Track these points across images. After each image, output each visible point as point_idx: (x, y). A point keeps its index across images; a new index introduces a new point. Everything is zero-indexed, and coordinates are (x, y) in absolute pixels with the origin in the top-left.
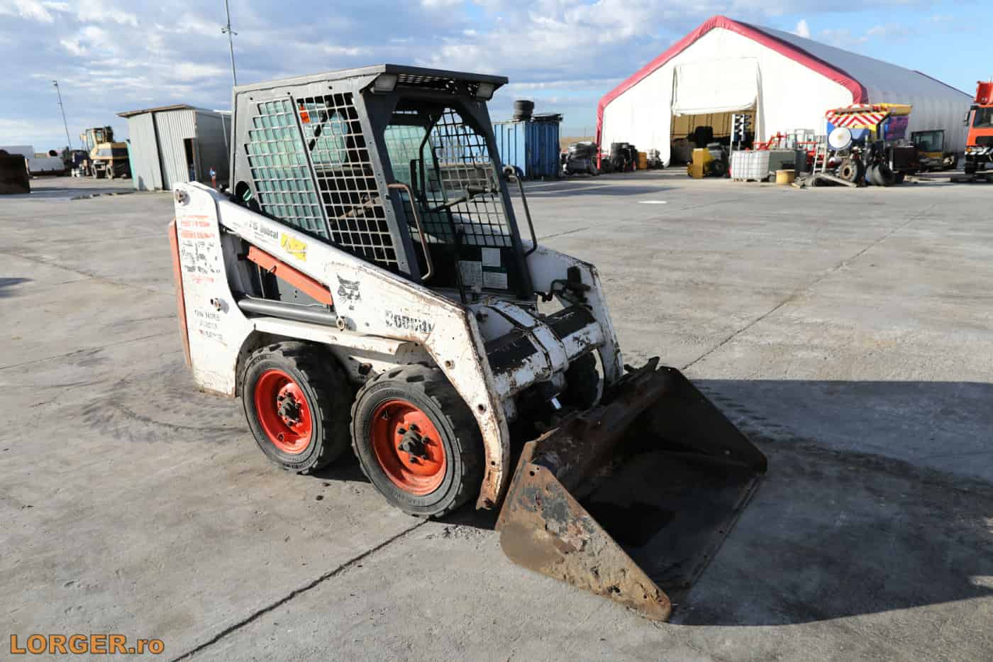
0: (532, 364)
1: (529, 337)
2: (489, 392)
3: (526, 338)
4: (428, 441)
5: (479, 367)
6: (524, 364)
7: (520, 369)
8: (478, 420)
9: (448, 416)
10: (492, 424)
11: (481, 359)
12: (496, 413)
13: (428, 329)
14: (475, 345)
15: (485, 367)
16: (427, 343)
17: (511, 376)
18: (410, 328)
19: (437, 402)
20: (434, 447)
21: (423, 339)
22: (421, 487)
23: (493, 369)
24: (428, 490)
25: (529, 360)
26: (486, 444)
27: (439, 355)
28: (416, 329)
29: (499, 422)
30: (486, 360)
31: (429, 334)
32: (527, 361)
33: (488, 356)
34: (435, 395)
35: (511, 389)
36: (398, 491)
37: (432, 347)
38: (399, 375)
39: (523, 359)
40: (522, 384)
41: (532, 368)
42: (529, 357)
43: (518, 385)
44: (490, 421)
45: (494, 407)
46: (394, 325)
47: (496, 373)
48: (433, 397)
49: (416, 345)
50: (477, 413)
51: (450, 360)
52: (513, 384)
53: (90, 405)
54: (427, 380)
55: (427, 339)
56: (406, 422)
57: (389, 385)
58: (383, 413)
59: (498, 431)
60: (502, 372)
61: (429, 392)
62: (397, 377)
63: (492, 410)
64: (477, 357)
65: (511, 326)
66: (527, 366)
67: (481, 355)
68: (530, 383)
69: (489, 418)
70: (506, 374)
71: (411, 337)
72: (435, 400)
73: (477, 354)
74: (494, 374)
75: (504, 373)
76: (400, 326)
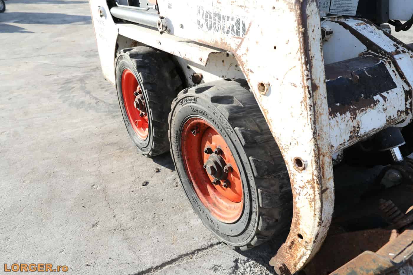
0: (387, 104)
1: (388, 66)
2: (316, 145)
3: (383, 65)
4: (231, 169)
5: (309, 102)
6: (376, 102)
7: (369, 109)
8: (291, 177)
9: (250, 158)
10: (311, 191)
11: (314, 87)
12: (321, 177)
13: (241, 31)
14: (308, 62)
15: (319, 102)
16: (239, 53)
17: (354, 118)
18: (221, 30)
19: (241, 136)
20: (236, 179)
21: (234, 47)
22: (220, 210)
23: (330, 104)
24: (225, 218)
25: (384, 98)
26: (295, 211)
27: (252, 72)
28: (228, 32)
29: (323, 192)
30: (322, 90)
31: (243, 39)
32: (381, 99)
33: (327, 84)
34: (238, 126)
35: (351, 138)
36: (200, 203)
37: (243, 59)
38: (206, 92)
39: (375, 95)
40: (367, 131)
41: (385, 110)
42: (385, 94)
43: (362, 132)
44: (309, 186)
45: (320, 168)
46: (205, 26)
47: (333, 112)
48: (236, 128)
49: (228, 55)
50: (291, 167)
51: (265, 82)
52: (356, 130)
53: (70, 79)
54: (236, 103)
55: (239, 46)
56: (213, 143)
57: (195, 101)
58: (192, 128)
59: (318, 204)
60: (343, 112)
61: (233, 120)
62: (204, 93)
63: (316, 173)
64: (309, 83)
65: (363, 48)
66: (379, 106)
67: (317, 82)
68: (378, 129)
69: (308, 182)
70: (348, 114)
71: (222, 43)
72: (239, 133)
73: (310, 78)
74: (330, 114)
75: (345, 113)
76: (210, 28)
